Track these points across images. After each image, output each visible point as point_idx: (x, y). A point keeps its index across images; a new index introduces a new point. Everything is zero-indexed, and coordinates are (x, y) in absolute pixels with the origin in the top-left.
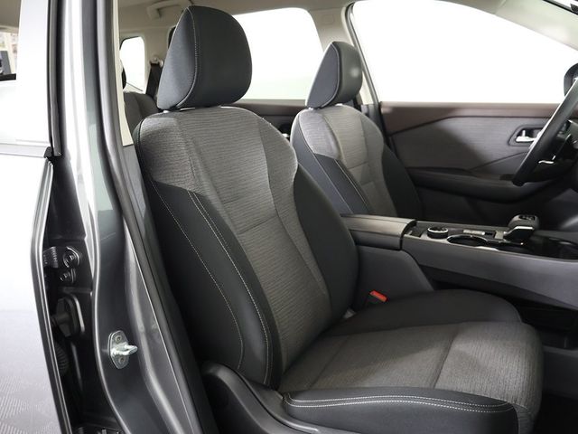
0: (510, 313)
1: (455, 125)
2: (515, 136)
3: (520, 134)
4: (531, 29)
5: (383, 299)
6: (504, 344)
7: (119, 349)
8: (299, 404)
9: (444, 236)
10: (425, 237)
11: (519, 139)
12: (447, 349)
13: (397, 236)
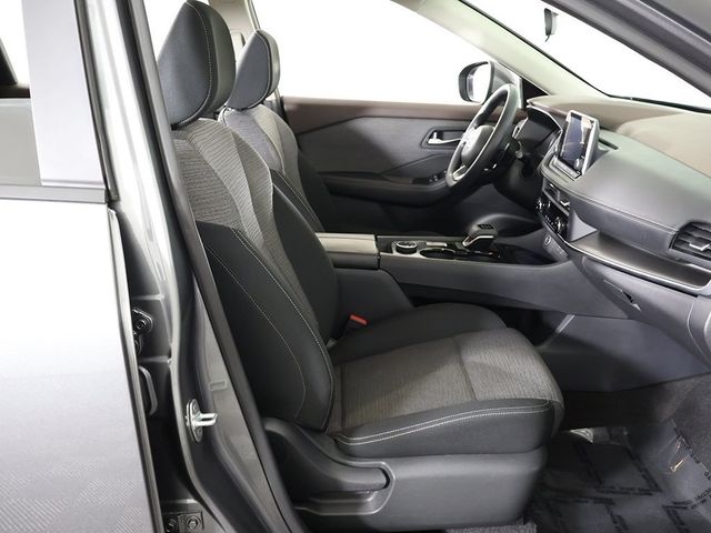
0: (494, 320)
1: (368, 126)
2: (426, 139)
3: (431, 137)
4: (448, 29)
5: (364, 322)
6: (512, 350)
7: (197, 421)
8: (359, 442)
9: (414, 251)
10: (396, 254)
11: (431, 141)
12: (462, 363)
13: (374, 255)
